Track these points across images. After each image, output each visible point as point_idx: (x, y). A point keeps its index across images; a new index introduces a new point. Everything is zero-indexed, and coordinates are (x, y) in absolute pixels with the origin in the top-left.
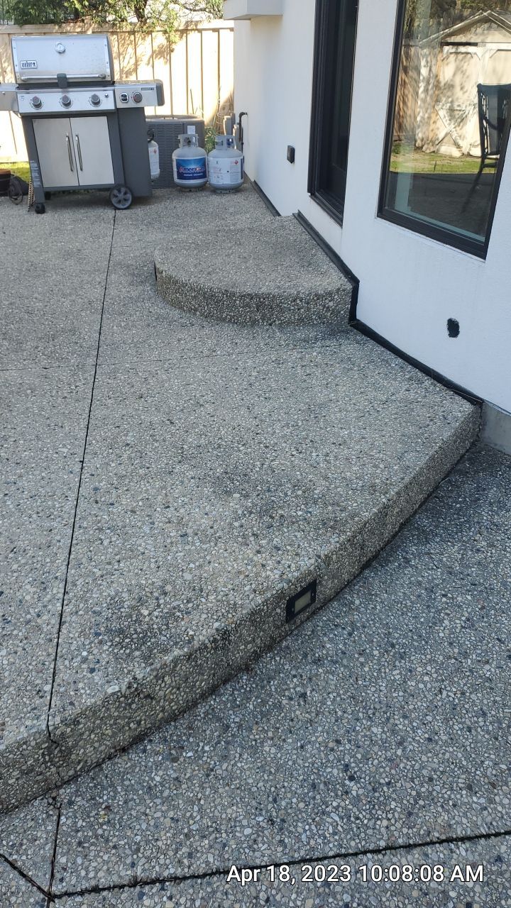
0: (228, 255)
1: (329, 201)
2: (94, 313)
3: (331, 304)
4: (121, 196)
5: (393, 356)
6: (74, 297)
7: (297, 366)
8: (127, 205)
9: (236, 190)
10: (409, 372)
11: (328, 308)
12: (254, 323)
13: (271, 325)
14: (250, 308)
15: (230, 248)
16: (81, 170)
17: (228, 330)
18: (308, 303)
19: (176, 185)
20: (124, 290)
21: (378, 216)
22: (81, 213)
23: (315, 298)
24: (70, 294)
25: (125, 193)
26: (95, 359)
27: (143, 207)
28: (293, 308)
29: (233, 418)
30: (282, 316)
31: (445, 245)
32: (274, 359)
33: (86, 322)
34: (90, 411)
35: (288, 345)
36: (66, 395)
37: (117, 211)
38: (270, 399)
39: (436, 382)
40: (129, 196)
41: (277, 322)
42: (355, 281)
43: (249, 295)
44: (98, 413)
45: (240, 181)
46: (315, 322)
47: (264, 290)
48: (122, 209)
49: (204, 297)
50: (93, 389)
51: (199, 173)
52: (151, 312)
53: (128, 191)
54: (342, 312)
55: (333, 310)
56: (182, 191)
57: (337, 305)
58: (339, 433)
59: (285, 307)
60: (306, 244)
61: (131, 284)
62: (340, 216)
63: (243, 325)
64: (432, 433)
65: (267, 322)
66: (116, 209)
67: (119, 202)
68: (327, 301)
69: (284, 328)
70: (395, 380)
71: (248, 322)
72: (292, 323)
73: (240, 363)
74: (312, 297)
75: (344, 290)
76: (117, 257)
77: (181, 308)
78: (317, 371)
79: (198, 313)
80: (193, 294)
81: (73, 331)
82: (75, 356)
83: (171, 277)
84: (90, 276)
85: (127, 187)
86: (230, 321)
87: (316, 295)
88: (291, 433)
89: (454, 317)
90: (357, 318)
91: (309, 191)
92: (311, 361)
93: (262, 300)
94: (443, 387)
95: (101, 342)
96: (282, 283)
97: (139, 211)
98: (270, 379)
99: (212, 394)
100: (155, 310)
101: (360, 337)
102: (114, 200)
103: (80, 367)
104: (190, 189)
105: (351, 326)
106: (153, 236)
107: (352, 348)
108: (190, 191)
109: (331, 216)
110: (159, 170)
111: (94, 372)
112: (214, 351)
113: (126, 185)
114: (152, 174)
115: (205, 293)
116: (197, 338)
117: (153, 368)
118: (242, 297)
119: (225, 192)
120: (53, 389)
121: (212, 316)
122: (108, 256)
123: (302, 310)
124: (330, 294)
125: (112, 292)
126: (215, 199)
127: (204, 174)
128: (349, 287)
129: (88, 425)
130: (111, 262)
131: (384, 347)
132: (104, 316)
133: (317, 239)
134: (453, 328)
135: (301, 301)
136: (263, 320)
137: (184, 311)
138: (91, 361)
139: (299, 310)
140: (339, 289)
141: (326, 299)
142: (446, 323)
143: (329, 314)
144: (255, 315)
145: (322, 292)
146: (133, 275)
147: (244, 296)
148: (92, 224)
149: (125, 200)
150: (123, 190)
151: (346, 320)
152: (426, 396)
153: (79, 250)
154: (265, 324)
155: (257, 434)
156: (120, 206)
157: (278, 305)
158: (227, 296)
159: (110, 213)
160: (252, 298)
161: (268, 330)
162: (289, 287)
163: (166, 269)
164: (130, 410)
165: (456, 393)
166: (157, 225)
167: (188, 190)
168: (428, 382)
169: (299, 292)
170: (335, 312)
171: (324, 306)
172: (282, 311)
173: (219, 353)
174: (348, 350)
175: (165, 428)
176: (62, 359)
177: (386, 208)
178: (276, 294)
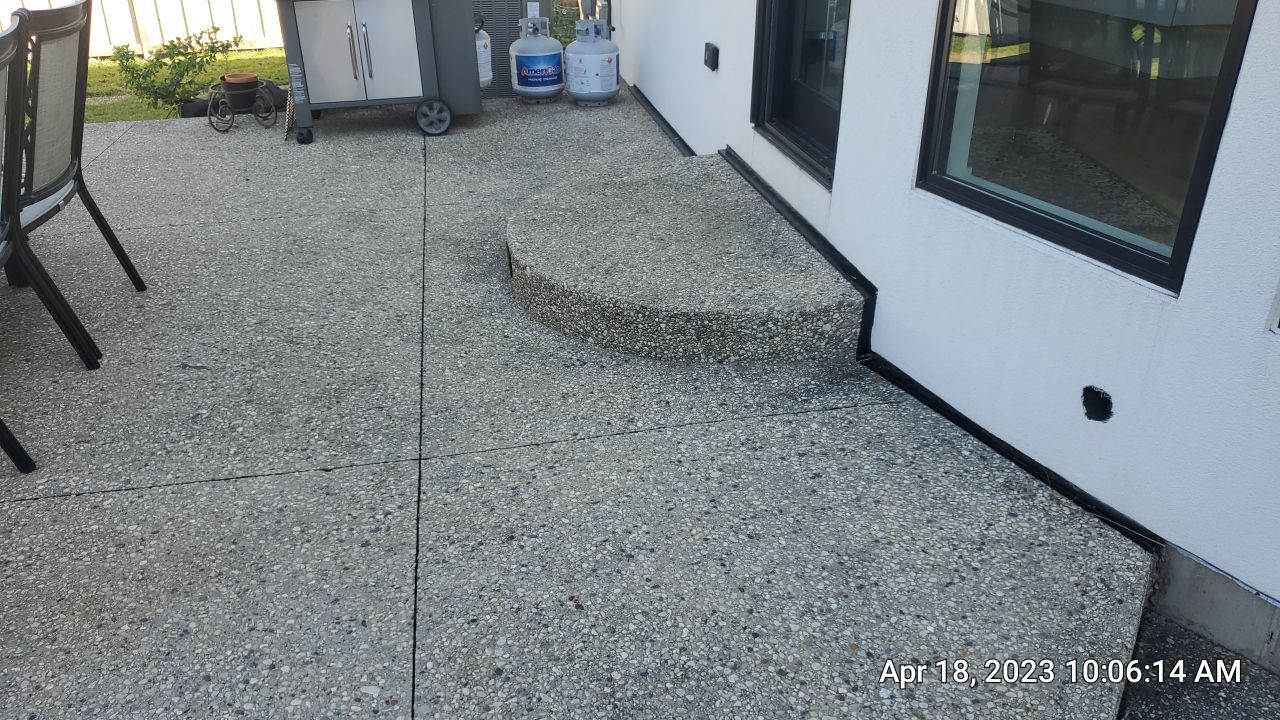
0: (632, 235)
1: (796, 141)
2: (407, 341)
3: (827, 327)
4: (433, 115)
5: (958, 432)
6: (369, 307)
7: (789, 455)
8: (443, 128)
9: (609, 101)
10: (1000, 469)
11: (821, 334)
12: (691, 359)
13: (721, 362)
14: (685, 335)
15: (632, 220)
16: (371, 76)
17: (648, 374)
18: (787, 328)
19: (517, 94)
20: (455, 291)
21: (918, 185)
22: (370, 142)
23: (800, 319)
24: (363, 302)
25: (440, 111)
26: (417, 443)
27: (468, 132)
28: (760, 335)
29: (697, 592)
30: (742, 348)
31: (1073, 253)
32: (743, 438)
33: (394, 362)
34: (416, 579)
35: (760, 405)
36: (367, 537)
37: (427, 138)
38: (758, 536)
39: (1058, 496)
40: (446, 115)
41: (732, 359)
42: (869, 290)
43: (683, 314)
44: (435, 582)
45: (615, 88)
46: (799, 357)
47: (709, 305)
48: (436, 135)
49: (603, 316)
50: (418, 519)
51: (552, 76)
52: (507, 337)
53: (445, 107)
54: (846, 340)
55: (830, 337)
56: (525, 103)
57: (838, 330)
58: (916, 629)
59: (746, 334)
60: (756, 209)
61: (466, 279)
62: (826, 171)
63: (672, 363)
64: (1099, 629)
65: (714, 357)
66: (425, 134)
67: (431, 124)
68: (820, 323)
69: (746, 369)
70: (980, 487)
71: (682, 357)
72: (759, 359)
73: (683, 447)
74: (794, 318)
75: (850, 305)
76: (437, 226)
77: (559, 329)
78: (830, 466)
79: (590, 340)
80: (583, 310)
81: (373, 380)
82: (380, 438)
83: (542, 279)
84: (394, 263)
85: (443, 102)
86: (648, 355)
87: (802, 314)
88: (824, 633)
89: (1099, 384)
90: (873, 349)
91: (752, 120)
92: (813, 443)
93: (706, 322)
94: (1074, 507)
95: (426, 405)
96: (738, 291)
97: (463, 138)
98: (747, 486)
99: (644, 528)
100: (514, 331)
101: (886, 387)
102: (422, 122)
103: (391, 464)
104: (538, 100)
105: (863, 363)
106: (493, 184)
107: (878, 413)
108: (538, 103)
109: (802, 167)
110: (491, 73)
111: (416, 477)
112: (631, 421)
113: (440, 99)
114: (481, 80)
115: (604, 310)
116: (596, 392)
117: (524, 463)
118: (671, 317)
119: (593, 104)
120: (343, 521)
121: (615, 346)
122: (422, 222)
123: (777, 339)
124: (826, 311)
125: (435, 294)
126: (579, 117)
127: (559, 78)
128: (858, 298)
129: (414, 618)
130: (427, 234)
131: (937, 411)
132: (426, 347)
133: (774, 201)
134: (1097, 405)
135: (775, 324)
136: (708, 356)
137: (565, 334)
138: (410, 449)
139: (771, 338)
140: (841, 303)
141: (818, 320)
142: (1081, 393)
143: (824, 343)
144: (694, 347)
145: (813, 309)
146: (467, 260)
147: (675, 316)
148: (389, 162)
149: (441, 121)
150: (437, 105)
151: (853, 353)
152: (1051, 529)
153: (372, 211)
154: (711, 361)
155: (756, 635)
156: (433, 130)
157: (734, 331)
158: (644, 316)
159: (416, 142)
160: (688, 320)
161: (717, 372)
162: (752, 300)
163: (530, 261)
164: (494, 574)
165: (1105, 522)
166: (494, 164)
167: (534, 101)
168: (1043, 494)
169: (771, 310)
170: (834, 341)
171: (815, 332)
172: (741, 340)
173: (640, 424)
174: (872, 418)
175: (568, 622)
176: (357, 446)
177: (935, 172)
178: (732, 313)
